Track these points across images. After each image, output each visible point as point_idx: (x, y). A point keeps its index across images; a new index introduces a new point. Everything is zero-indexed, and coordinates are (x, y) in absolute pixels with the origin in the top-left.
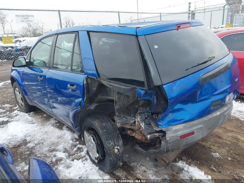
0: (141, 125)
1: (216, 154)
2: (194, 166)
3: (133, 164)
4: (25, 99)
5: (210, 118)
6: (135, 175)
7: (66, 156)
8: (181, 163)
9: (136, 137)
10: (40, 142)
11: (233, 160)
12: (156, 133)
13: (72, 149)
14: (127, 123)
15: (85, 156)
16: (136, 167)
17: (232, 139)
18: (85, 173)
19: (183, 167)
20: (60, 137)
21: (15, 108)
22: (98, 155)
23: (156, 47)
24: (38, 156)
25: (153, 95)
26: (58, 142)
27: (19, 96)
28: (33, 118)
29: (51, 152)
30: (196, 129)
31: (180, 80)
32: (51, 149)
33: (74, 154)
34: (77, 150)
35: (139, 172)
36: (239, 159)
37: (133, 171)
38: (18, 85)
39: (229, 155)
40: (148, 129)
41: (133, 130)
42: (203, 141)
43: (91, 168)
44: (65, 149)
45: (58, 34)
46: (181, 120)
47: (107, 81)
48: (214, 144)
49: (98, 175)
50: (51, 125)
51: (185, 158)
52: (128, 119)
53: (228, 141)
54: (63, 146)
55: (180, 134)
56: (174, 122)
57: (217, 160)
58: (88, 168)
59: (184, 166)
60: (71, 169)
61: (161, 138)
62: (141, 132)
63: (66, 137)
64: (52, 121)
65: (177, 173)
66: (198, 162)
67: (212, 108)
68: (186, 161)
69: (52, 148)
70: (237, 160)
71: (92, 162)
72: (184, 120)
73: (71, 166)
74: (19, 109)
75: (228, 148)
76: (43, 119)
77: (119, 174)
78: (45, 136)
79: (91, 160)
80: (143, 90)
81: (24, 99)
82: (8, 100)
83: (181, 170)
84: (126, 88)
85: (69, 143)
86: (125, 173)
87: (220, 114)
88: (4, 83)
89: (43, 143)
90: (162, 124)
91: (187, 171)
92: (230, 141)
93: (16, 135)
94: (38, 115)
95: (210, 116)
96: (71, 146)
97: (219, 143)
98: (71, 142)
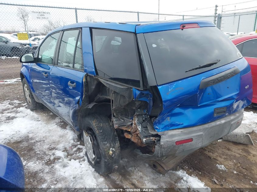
0: (138, 127)
1: (221, 166)
2: (194, 177)
3: (130, 169)
4: (33, 96)
5: (213, 126)
6: (131, 180)
7: (64, 155)
8: (182, 172)
9: (133, 140)
10: (42, 140)
11: (240, 174)
12: (152, 137)
13: (72, 149)
14: (124, 124)
15: (84, 157)
16: (133, 172)
17: (242, 152)
18: (80, 173)
19: (183, 177)
20: (61, 136)
21: (23, 105)
22: (94, 156)
23: (154, 46)
24: (37, 152)
25: (149, 96)
26: (59, 141)
27: (27, 93)
28: (39, 116)
29: (50, 150)
30: (195, 136)
31: (178, 82)
32: (51, 147)
33: (73, 154)
34: (77, 150)
35: (136, 177)
36: (245, 173)
37: (130, 176)
38: (26, 82)
39: (235, 169)
40: (145, 132)
41: (129, 133)
42: (210, 151)
43: (86, 169)
44: (65, 148)
45: (64, 31)
46: (179, 125)
47: (104, 79)
48: (221, 156)
49: (93, 177)
50: (55, 124)
51: (187, 167)
52: (125, 120)
53: (238, 153)
54: (63, 145)
55: (176, 140)
56: (171, 127)
57: (221, 172)
58: (83, 169)
59: (184, 175)
60: (66, 169)
61: (156, 142)
62: (137, 135)
63: (68, 136)
64: (57, 120)
65: (175, 182)
66: (200, 173)
67: (215, 115)
68: (188, 171)
69: (53, 146)
70: (243, 174)
71: (88, 164)
72: (183, 126)
73: (68, 166)
74: (27, 106)
75: (236, 161)
76: (49, 117)
77: (114, 178)
78: (48, 134)
79: (88, 161)
80: (138, 90)
81: (31, 96)
82: (18, 97)
83: (180, 179)
84: (122, 87)
85: (69, 143)
86: (121, 177)
87: (225, 123)
88: (16, 79)
89: (44, 141)
90: (158, 128)
91: (186, 181)
92: (240, 154)
93: (20, 131)
94: (44, 113)
95: (213, 124)
96: (71, 145)
97: (227, 155)
98: (72, 142)
